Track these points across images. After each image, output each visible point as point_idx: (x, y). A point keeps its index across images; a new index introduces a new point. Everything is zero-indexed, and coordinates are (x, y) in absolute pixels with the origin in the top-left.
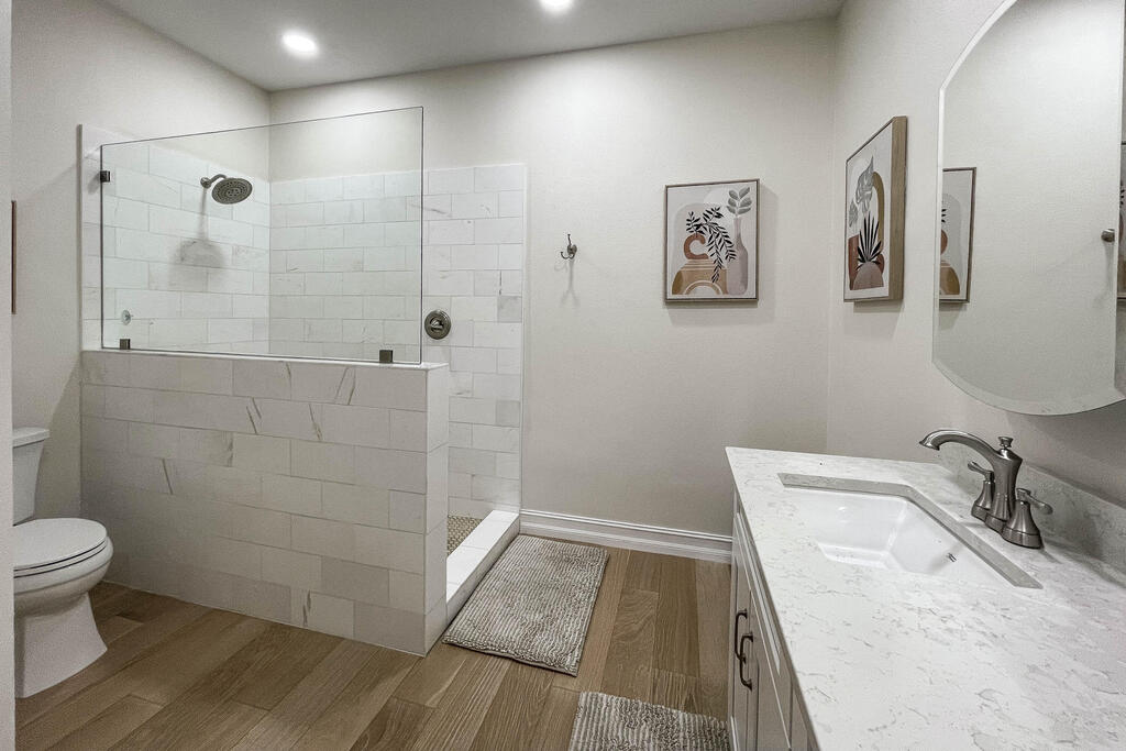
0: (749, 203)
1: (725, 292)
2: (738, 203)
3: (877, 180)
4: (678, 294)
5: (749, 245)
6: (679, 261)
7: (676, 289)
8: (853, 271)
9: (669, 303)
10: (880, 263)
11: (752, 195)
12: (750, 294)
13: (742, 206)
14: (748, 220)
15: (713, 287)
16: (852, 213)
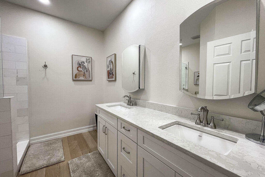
0: (90, 62)
1: (86, 78)
2: (88, 61)
3: (112, 62)
4: (76, 78)
5: (90, 69)
6: (76, 72)
7: (75, 77)
8: (108, 76)
9: (74, 80)
10: (113, 75)
11: (90, 60)
12: (91, 79)
13: (89, 62)
14: (90, 65)
15: (84, 77)
16: (108, 67)
